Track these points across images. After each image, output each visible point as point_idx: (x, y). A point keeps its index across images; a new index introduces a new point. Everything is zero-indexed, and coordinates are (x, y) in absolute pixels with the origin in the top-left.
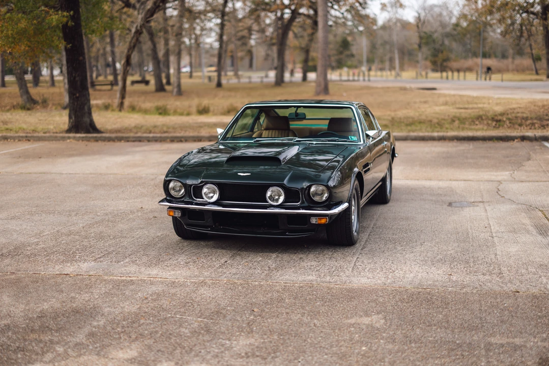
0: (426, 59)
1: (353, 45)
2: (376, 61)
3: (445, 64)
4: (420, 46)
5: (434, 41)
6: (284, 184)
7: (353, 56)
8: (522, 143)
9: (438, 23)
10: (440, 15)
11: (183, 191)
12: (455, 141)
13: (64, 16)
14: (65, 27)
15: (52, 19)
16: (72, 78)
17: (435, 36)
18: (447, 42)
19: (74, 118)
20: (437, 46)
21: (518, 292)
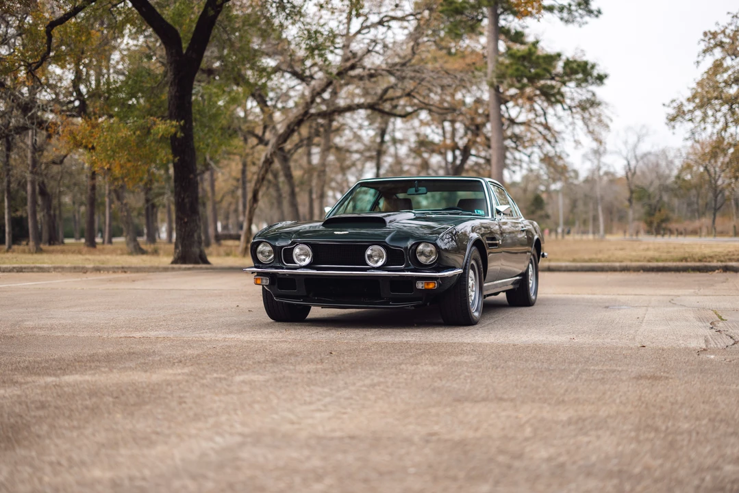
0: (639, 219)
1: (548, 204)
2: (577, 224)
3: (664, 225)
4: (630, 200)
5: (649, 196)
6: (385, 242)
7: (548, 216)
8: (725, 274)
9: (654, 175)
10: (658, 165)
11: (272, 256)
12: (642, 271)
13: (172, 126)
14: (174, 137)
15: (159, 128)
16: (180, 200)
17: (651, 190)
18: (665, 198)
19: (180, 248)
20: (654, 202)
21: (644, 346)
